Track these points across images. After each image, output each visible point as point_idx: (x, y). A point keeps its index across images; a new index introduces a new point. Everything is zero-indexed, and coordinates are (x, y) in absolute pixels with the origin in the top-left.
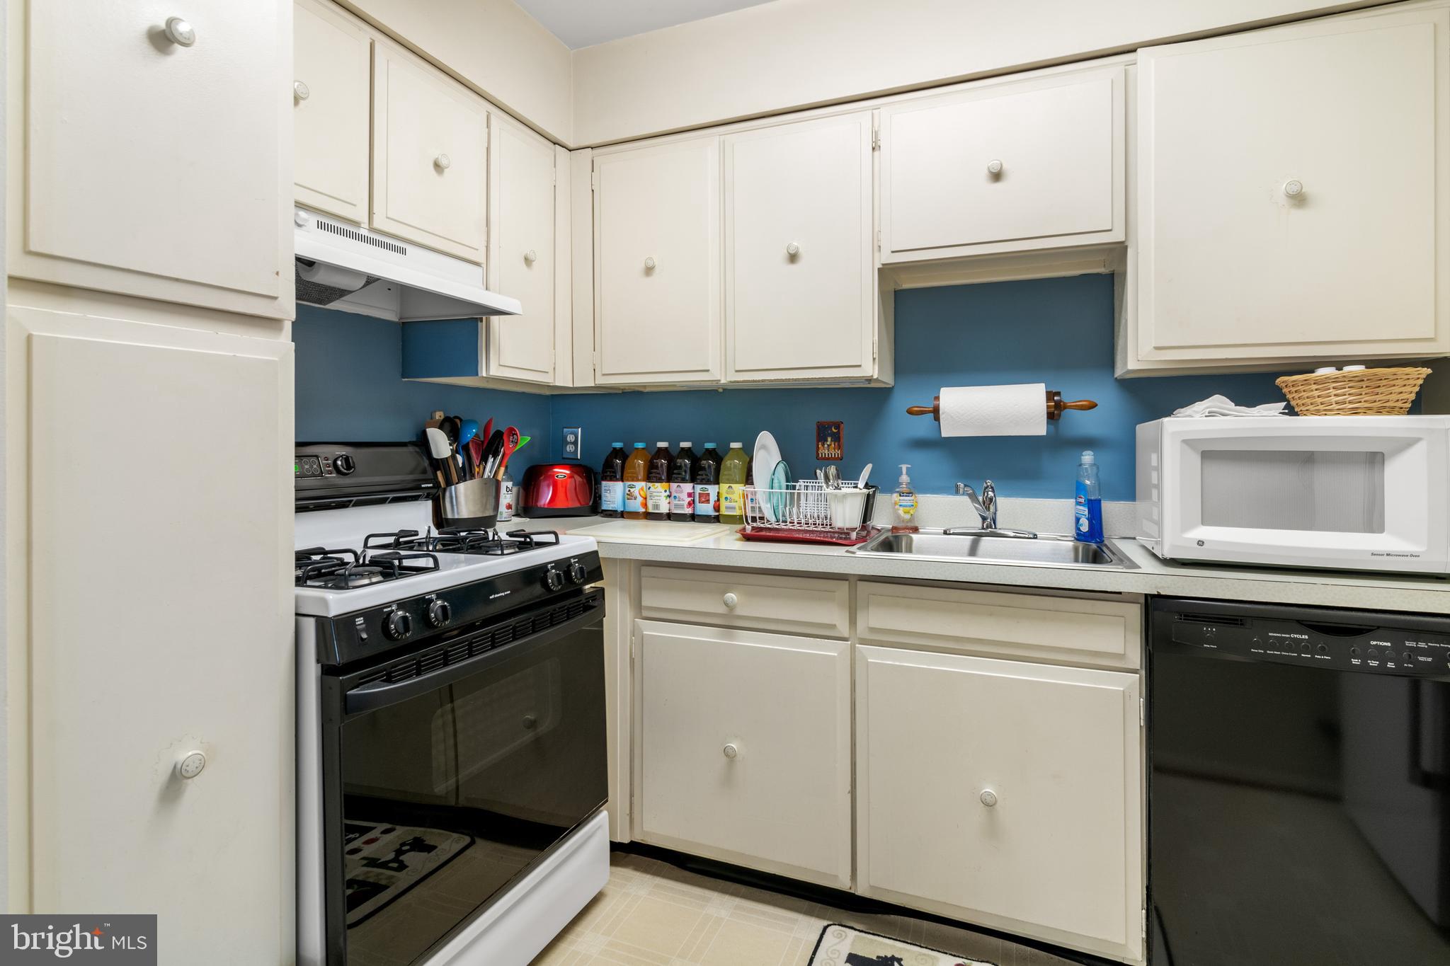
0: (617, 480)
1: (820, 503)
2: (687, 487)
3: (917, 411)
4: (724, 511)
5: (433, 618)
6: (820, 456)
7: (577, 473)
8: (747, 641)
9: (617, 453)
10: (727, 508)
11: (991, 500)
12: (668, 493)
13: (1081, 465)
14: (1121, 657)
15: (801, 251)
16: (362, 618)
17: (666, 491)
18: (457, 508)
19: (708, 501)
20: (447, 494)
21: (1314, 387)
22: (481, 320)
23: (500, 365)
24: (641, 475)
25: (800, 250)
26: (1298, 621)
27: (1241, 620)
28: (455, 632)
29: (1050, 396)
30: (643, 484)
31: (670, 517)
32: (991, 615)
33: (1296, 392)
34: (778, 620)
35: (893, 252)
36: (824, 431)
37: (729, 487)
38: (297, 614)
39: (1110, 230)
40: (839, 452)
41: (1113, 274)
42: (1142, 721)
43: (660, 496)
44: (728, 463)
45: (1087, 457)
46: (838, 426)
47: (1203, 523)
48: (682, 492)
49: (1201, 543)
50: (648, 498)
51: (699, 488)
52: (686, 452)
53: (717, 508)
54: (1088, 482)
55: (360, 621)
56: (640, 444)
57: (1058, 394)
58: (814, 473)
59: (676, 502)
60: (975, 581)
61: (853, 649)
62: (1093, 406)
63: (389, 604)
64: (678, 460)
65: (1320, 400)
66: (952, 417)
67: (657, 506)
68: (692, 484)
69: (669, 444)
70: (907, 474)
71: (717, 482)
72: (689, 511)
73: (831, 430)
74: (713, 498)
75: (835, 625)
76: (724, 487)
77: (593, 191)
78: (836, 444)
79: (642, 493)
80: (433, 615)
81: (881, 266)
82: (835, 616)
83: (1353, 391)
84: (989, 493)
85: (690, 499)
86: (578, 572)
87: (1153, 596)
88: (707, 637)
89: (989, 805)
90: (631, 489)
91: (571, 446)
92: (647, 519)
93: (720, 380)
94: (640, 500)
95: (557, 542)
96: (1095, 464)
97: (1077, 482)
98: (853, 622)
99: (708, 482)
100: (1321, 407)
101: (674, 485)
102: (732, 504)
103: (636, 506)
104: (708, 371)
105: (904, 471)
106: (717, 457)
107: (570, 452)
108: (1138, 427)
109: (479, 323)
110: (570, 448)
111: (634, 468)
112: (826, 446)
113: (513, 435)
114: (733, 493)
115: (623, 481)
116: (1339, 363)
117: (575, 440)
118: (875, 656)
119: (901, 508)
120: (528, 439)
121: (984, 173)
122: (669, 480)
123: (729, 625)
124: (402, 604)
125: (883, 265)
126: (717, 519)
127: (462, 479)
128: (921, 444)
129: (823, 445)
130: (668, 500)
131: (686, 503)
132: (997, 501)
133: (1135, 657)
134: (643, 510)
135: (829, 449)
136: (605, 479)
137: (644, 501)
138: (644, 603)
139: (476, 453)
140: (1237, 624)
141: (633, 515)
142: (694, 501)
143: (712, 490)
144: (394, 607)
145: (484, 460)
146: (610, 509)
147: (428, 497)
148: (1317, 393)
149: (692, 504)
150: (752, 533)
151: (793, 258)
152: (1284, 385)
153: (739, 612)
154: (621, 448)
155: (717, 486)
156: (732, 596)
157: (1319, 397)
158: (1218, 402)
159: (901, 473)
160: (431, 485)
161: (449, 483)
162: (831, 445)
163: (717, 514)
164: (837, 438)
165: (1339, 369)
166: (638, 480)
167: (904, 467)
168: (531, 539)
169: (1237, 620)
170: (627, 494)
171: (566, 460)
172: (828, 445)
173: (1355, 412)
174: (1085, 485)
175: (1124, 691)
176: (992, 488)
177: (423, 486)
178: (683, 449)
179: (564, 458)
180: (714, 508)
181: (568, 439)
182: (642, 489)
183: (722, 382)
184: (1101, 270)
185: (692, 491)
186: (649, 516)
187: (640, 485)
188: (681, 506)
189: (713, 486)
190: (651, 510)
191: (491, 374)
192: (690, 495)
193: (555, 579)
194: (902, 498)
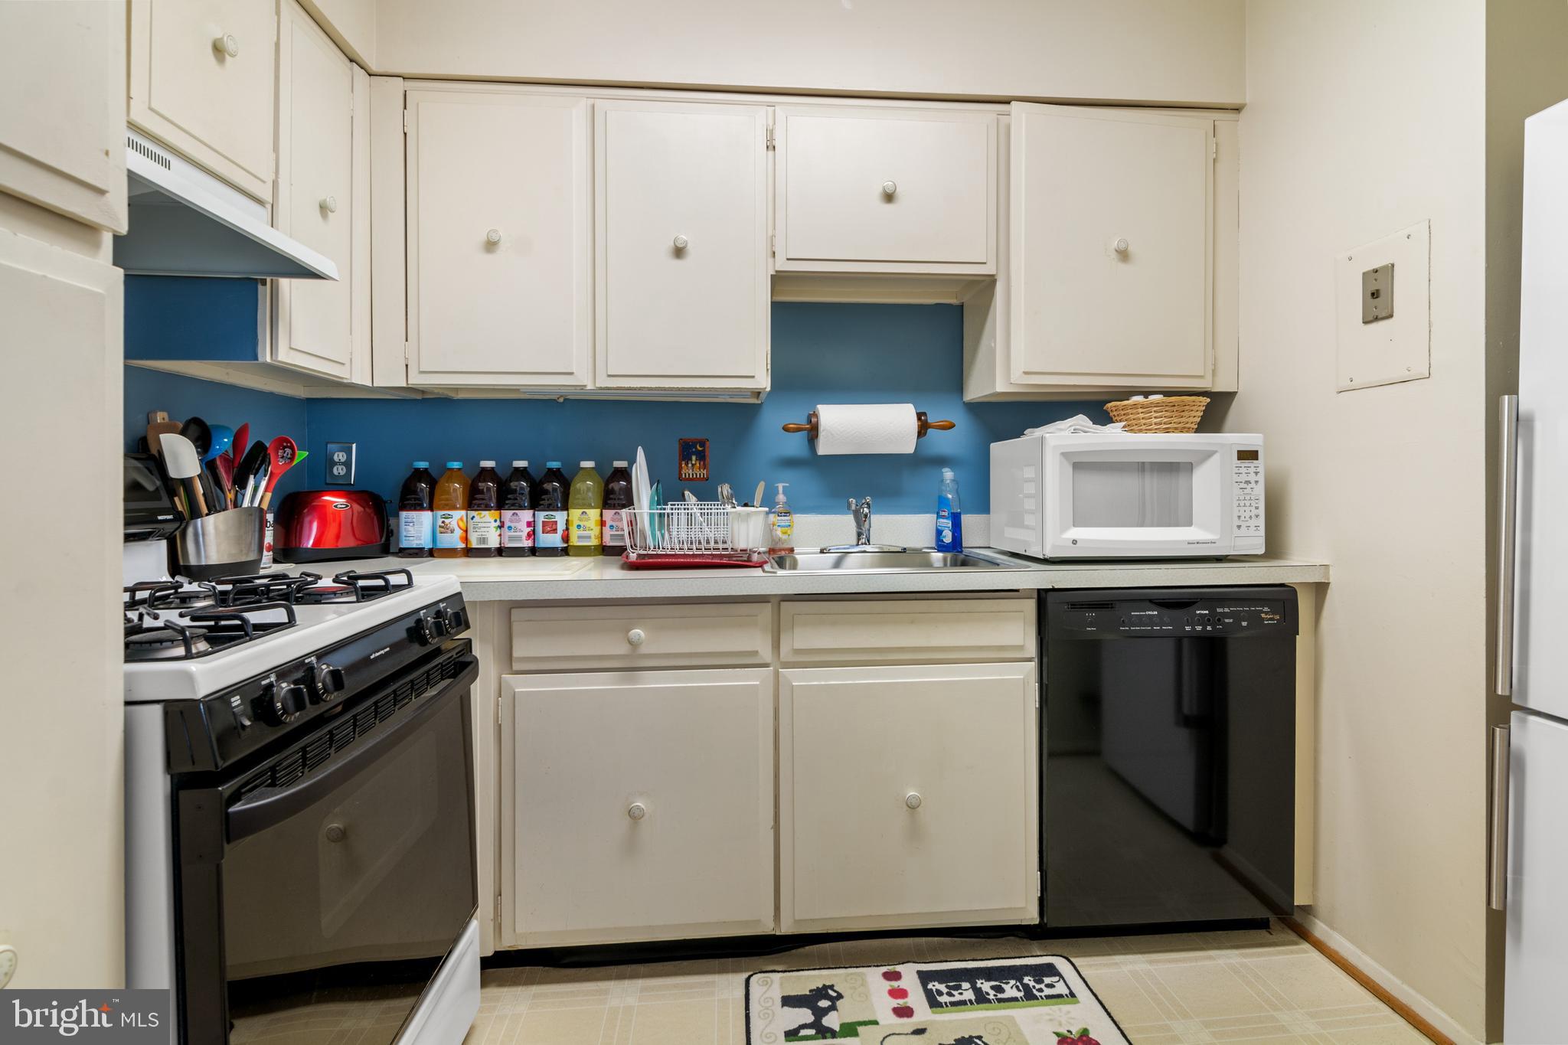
0: (422, 509)
1: (690, 527)
2: (526, 515)
3: (793, 428)
4: (574, 541)
5: (321, 689)
6: (684, 476)
7: (356, 501)
8: (654, 682)
9: (419, 475)
10: (579, 537)
11: (866, 516)
12: (498, 523)
13: (942, 481)
14: (1021, 648)
15: (690, 247)
16: (238, 697)
17: (496, 521)
18: (205, 551)
19: (555, 531)
20: (190, 531)
21: (1140, 410)
22: (264, 282)
23: (291, 348)
24: (460, 498)
25: (689, 245)
26: (1151, 601)
27: (1112, 604)
28: (339, 708)
29: (919, 415)
30: (463, 513)
31: (500, 552)
32: (912, 622)
33: (1124, 415)
34: (691, 653)
35: (788, 259)
36: (689, 450)
37: (583, 513)
38: (128, 703)
39: (985, 263)
40: (705, 472)
41: (962, 306)
42: (1037, 703)
43: (487, 527)
44: (578, 485)
45: (948, 474)
46: (703, 443)
47: (1074, 526)
48: (519, 521)
49: (1075, 542)
50: (470, 530)
51: (541, 516)
52: (521, 473)
53: (566, 538)
54: (950, 496)
55: (236, 701)
56: (455, 463)
57: (924, 414)
58: (681, 494)
59: (512, 533)
60: (901, 590)
61: (777, 674)
62: (952, 426)
63: (265, 674)
64: (512, 484)
65: (1144, 421)
66: (832, 434)
67: (483, 540)
68: (531, 512)
69: (496, 464)
70: (783, 493)
71: (565, 507)
72: (528, 544)
73: (696, 448)
74: (561, 527)
75: (757, 652)
76: (575, 513)
77: (405, 134)
78: (702, 463)
79: (461, 524)
80: (320, 685)
81: (774, 273)
82: (756, 641)
83: (1168, 414)
84: (865, 509)
85: (529, 529)
86: (453, 619)
87: (1047, 591)
88: (604, 684)
89: (912, 807)
90: (446, 520)
91: (340, 467)
92: (468, 557)
93: (585, 386)
94: (458, 533)
95: (410, 584)
96: (954, 480)
97: (940, 497)
98: (776, 646)
99: (551, 507)
100: (1144, 427)
101: (507, 514)
102: (587, 533)
103: (454, 540)
104: (572, 374)
105: (781, 490)
106: (564, 479)
107: (339, 476)
108: (992, 445)
109: (260, 287)
110: (339, 470)
111: (448, 493)
112: (690, 465)
113: (284, 447)
114: (588, 519)
115: (432, 510)
116: (1146, 394)
117: (346, 461)
118: (799, 678)
119: (779, 529)
120: (306, 454)
121: (877, 191)
122: (500, 507)
123: (630, 668)
124: (283, 672)
125: (777, 271)
126: (565, 552)
127: (212, 509)
128: (790, 463)
129: (687, 464)
130: (498, 532)
131: (524, 534)
132: (872, 517)
133: (1031, 648)
134: (463, 546)
135: (692, 469)
136: (404, 507)
137: (464, 535)
138: (515, 654)
139: (226, 472)
140: (1108, 608)
141: (450, 553)
142: (534, 531)
143: (560, 517)
144: (273, 678)
145: (241, 483)
146: (414, 546)
147: (162, 536)
148: (1142, 415)
149: (532, 535)
150: (639, 561)
151: (679, 252)
152: (1114, 409)
153: (644, 650)
154: (426, 469)
155: (565, 513)
156: (638, 633)
157: (1143, 418)
158: (1081, 420)
159: (778, 493)
160: (170, 517)
161: (195, 513)
162: (695, 464)
163: (565, 545)
164: (702, 457)
165: (1147, 398)
166: (454, 508)
167: (780, 486)
168: (386, 581)
169: (1108, 604)
170: (440, 527)
171: (330, 486)
172: (693, 465)
173: (1167, 431)
174: (948, 499)
175: (1024, 679)
176: (867, 504)
177: (160, 518)
178: (517, 469)
179: (327, 484)
180: (563, 538)
181: (336, 458)
182: (461, 519)
183: (588, 388)
184: (953, 301)
185: (532, 520)
186: (469, 552)
187: (458, 515)
188: (519, 539)
189: (559, 513)
190: (474, 544)
191: (280, 359)
192: (529, 524)
193: (434, 630)
194: (780, 518)
